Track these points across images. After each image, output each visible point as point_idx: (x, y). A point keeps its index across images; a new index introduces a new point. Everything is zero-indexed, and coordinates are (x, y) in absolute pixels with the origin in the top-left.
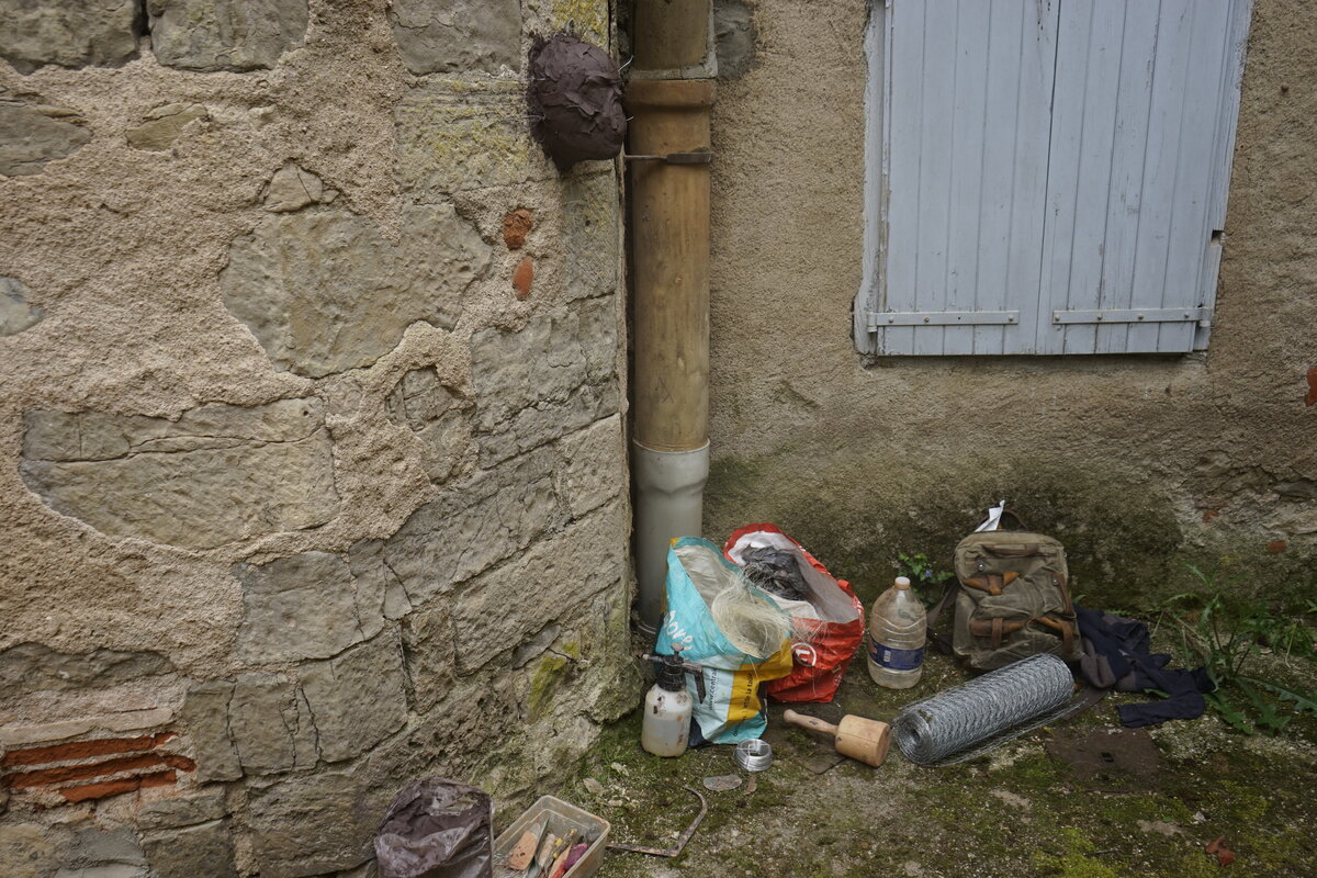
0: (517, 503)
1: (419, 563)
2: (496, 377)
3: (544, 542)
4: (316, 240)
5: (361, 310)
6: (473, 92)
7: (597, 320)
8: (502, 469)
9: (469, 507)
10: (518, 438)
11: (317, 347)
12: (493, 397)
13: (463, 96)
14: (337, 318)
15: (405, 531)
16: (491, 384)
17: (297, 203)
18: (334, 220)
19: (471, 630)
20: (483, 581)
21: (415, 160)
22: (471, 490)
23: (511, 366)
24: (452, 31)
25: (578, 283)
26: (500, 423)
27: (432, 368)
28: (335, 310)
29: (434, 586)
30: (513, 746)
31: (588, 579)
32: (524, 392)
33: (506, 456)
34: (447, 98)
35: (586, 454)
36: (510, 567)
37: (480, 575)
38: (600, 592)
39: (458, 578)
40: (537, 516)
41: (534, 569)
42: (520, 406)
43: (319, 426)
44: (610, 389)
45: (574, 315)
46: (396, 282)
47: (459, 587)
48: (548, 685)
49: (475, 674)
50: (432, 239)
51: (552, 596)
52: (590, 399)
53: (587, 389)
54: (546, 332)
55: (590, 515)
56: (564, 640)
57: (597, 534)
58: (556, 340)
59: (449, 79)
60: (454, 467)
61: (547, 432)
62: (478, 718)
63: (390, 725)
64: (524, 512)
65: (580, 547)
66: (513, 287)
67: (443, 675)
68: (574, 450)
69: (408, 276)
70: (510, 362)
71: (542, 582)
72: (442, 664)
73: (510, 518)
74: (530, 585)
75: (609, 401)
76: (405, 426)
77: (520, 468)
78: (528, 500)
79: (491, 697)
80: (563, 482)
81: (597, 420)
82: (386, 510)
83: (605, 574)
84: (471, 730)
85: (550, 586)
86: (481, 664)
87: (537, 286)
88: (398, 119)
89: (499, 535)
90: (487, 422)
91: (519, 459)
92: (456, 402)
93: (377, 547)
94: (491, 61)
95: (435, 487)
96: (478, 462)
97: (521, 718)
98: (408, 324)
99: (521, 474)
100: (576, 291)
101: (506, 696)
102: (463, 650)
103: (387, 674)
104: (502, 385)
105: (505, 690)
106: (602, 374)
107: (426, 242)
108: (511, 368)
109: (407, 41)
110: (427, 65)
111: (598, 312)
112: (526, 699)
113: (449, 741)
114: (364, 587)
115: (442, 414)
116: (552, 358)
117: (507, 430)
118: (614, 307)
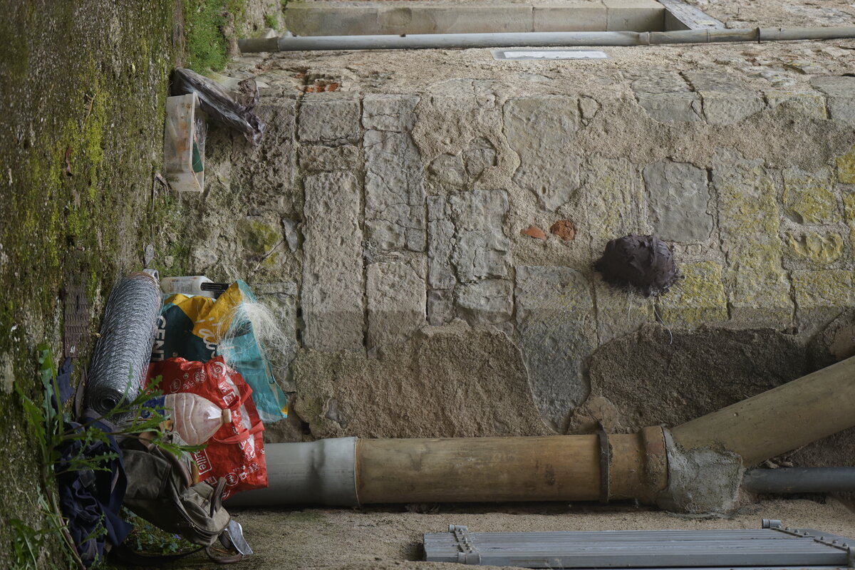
0: (397, 218)
1: (389, 151)
2: (480, 206)
3: (361, 240)
4: (566, 113)
5: (531, 131)
6: (637, 206)
7: (499, 292)
8: (422, 211)
9: (408, 185)
10: (438, 220)
11: (517, 109)
12: (468, 203)
13: (634, 197)
14: (529, 120)
15: (411, 145)
16: (477, 202)
17: (582, 107)
18: (574, 122)
19: (332, 180)
20: (358, 192)
21: (601, 165)
22: (418, 187)
24: (666, 195)
25: (526, 275)
26: (451, 207)
27: (495, 163)
28: (533, 119)
29: (371, 159)
30: (237, 203)
31: (316, 276)
32: (466, 226)
33: (430, 210)
34: (633, 188)
35: (408, 277)
36: (358, 211)
37: (363, 189)
38: (300, 288)
39: (369, 173)
40: (382, 233)
41: (348, 228)
42: (458, 223)
43: (480, 106)
44: (447, 307)
45: (505, 272)
46: (542, 150)
47: (362, 176)
48: (257, 240)
49: (301, 183)
50: (562, 171)
51: (322, 243)
52: (445, 284)
53: (454, 282)
54: (499, 247)
55: (363, 281)
56: (281, 254)
57: (347, 287)
58: (492, 255)
59: (642, 190)
60: (436, 175)
61: (435, 244)
62: (271, 183)
63: (305, 128)
64: (389, 223)
65: (344, 269)
66: (530, 226)
67: (315, 160)
68: (415, 266)
69: (544, 156)
70: (486, 218)
71: (335, 235)
72: (322, 160)
73: (389, 212)
74: (338, 225)
75: (438, 306)
76: (468, 147)
77: (419, 221)
78: (396, 227)
79: (278, 193)
80: (396, 258)
81: (427, 296)
82: (427, 134)
83: (312, 294)
84: (266, 177)
85: (329, 240)
86: (307, 184)
87: (528, 242)
88: (621, 159)
89: (382, 203)
90: (455, 199)
91: (424, 222)
92: (471, 180)
93: (410, 127)
94: (655, 219)
95: (428, 163)
96: (431, 194)
97: (248, 215)
98: (520, 155)
99: (414, 223)
100: (521, 272)
101: (272, 203)
102: (322, 174)
103: (334, 129)
104: (475, 208)
105: (277, 202)
106: (461, 295)
107: (561, 168)
108: (482, 218)
109: (658, 169)
110: (648, 179)
111: (503, 293)
112: (260, 218)
113: (269, 163)
114: (391, 120)
115: (468, 171)
116: (481, 251)
117: (445, 213)
118: (505, 311)
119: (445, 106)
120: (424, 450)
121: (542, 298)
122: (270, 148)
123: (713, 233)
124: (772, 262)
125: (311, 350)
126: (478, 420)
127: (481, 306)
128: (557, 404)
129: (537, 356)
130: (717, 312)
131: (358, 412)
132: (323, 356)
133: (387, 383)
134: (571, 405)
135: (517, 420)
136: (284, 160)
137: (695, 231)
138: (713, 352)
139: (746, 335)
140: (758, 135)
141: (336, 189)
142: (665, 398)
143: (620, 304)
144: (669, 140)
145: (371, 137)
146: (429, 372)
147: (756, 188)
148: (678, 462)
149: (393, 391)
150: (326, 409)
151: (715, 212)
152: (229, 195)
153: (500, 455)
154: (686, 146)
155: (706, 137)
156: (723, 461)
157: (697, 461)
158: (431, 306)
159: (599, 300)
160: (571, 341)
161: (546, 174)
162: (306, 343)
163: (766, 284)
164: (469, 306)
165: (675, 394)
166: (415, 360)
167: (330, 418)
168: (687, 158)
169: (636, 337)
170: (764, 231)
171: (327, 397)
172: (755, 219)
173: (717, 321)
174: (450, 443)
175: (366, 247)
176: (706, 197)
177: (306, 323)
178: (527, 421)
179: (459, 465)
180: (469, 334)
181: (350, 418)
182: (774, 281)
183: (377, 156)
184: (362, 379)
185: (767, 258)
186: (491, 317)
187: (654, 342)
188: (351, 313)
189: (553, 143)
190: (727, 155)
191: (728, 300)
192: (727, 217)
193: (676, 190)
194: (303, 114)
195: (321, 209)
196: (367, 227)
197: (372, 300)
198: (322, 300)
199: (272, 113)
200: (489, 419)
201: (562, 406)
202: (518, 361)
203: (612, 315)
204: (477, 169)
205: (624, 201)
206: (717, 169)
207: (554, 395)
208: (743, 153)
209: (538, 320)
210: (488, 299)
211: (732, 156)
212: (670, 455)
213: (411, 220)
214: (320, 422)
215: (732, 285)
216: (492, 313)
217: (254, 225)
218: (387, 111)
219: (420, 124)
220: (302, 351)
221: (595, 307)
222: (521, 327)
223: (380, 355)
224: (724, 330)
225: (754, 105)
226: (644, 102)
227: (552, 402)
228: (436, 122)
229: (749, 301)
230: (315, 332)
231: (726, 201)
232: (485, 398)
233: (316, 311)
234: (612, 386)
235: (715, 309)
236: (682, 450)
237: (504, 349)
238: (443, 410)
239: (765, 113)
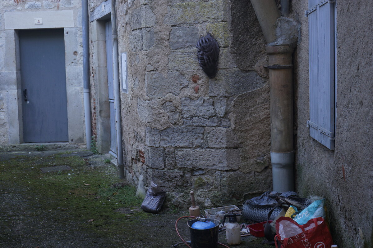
0: (192, 136)
1: (168, 138)
2: (187, 108)
3: (200, 149)
4: (152, 76)
5: (159, 89)
6: (186, 52)
7: (219, 102)
8: (189, 127)
9: (180, 132)
10: (192, 122)
11: (151, 93)
12: (186, 112)
13: (183, 53)
14: (155, 89)
15: (165, 131)
16: (186, 109)
17: (150, 70)
18: (155, 73)
19: (179, 158)
20: (183, 149)
21: (171, 65)
22: (181, 129)
23: (192, 107)
24: (182, 42)
25: (212, 93)
26: (188, 117)
27: (172, 102)
28: (155, 88)
29: (171, 144)
30: (187, 191)
31: (214, 165)
32: (195, 113)
33: (189, 125)
34: (180, 54)
35: (214, 133)
36: (190, 150)
37: (182, 147)
38: (218, 170)
39: (176, 145)
40: (198, 142)
41: (196, 153)
42: (194, 116)
43: (150, 106)
44: (224, 120)
45: (211, 100)
46: (166, 85)
47: (177, 148)
48: (201, 184)
49: (180, 169)
50: (174, 78)
51: (201, 163)
52: (216, 121)
53: (215, 118)
54: (202, 102)
55: (215, 149)
56: (206, 176)
57: (217, 155)
58: (205, 104)
59: (180, 50)
60: (176, 122)
61: (201, 124)
62: (180, 179)
63: (160, 166)
64: (194, 139)
65: (211, 155)
66: (194, 90)
67: (172, 164)
68: (209, 131)
69: (168, 84)
70: (192, 106)
71: (199, 158)
72: (171, 161)
73: (190, 139)
74: (195, 157)
75: (224, 123)
76: (166, 111)
77: (193, 129)
78: (195, 137)
79: (184, 176)
80: (207, 137)
81: (220, 127)
82: (161, 125)
83: (220, 166)
84: (178, 180)
85: (201, 160)
86: (181, 167)
87: (200, 91)
88: (169, 57)
89: (187, 141)
90: (185, 116)
91: (193, 127)
92: (178, 110)
93: (158, 131)
94: (191, 46)
95: (172, 125)
96: (183, 124)
97: (192, 187)
98: (168, 93)
99: (194, 131)
100: (212, 94)
101: (187, 179)
102: (177, 161)
103: (160, 156)
104: (188, 110)
105: (187, 177)
106: (220, 116)
107: (172, 79)
108: (191, 107)
109: (172, 44)
110: (176, 48)
111: (219, 101)
112: (193, 183)
113: (173, 179)
114: (156, 137)
115: (174, 111)
116: (204, 108)
117: (190, 120)
118: (225, 101)
119: (151, 118)
120: (276, 129)
121: (221, 88)
122: (167, 179)
123: (196, 26)
124: (206, 5)
125: (240, 167)
126: (263, 109)
127: (224, 109)
128: (258, 81)
129: (241, 89)
130: (225, 26)
131: (261, 150)
132: (242, 162)
133: (251, 140)
134: (258, 76)
135: (263, 95)
136: (172, 174)
137: (195, 32)
138: (239, 27)
139: (233, 16)
140: (159, 8)
141: (182, 157)
142: (255, 44)
143: (222, 60)
144: (161, 40)
145: (163, 144)
146: (247, 126)
147: (179, 9)
148: (280, 41)
149: (253, 138)
150: (259, 161)
151: (188, 25)
152: (185, 193)
153: (278, 103)
154: (164, 34)
155: (160, 27)
156: (280, 25)
157: (280, 35)
158: (224, 126)
159: (221, 67)
160: (236, 77)
161: (175, 84)
162: (237, 168)
163: (214, 8)
164: (224, 113)
165: (254, 40)
166: (243, 131)
167: (263, 159)
168: (168, 34)
169: (234, 55)
170: (195, 8)
171: (256, 161)
172: (190, 11)
173: (228, 26)
174: (273, 120)
175: (203, 147)
176: (182, 28)
177: (230, 168)
178: (264, 92)
179: (281, 117)
180: (234, 113)
181: (263, 152)
182: (213, 5)
183: (169, 142)
184: (249, 149)
185: (205, 7)
186: (228, 105)
187: (236, 48)
188: (227, 154)
189: (163, 81)
190: (166, 19)
191: (220, 22)
192: (190, 20)
193: (180, 38)
194: (155, 167)
195: (189, 162)
196: (195, 147)
197: (222, 146)
198: (222, 163)
199: (155, 177)
200: (263, 105)
201: (258, 80)
202: (243, 96)
203: (226, 63)
204: (174, 108)
205: (185, 57)
206: (172, 23)
207: (255, 83)
208: (166, 14)
209: (228, 89)
210: (221, 106)
211: (167, 18)
212: (278, 44)
213: (193, 132)
214: (264, 163)
215: (215, 20)
216: (226, 105)
217: (195, 185)
218: (153, 138)
219: (158, 127)
220: (240, 169)
221: (224, 69)
222: (231, 95)
223: (241, 143)
224: (231, 23)
225: (147, 9)
226: (147, 48)
227: (257, 83)
228: (157, 122)
229: (221, 14)
230: (234, 165)
231: (183, 21)
232: (256, 107)
233: (226, 165)
234: (251, 62)
235: (224, 26)
236: (276, 40)
237: (239, 100)
238: (260, 121)
239: (151, 5)
